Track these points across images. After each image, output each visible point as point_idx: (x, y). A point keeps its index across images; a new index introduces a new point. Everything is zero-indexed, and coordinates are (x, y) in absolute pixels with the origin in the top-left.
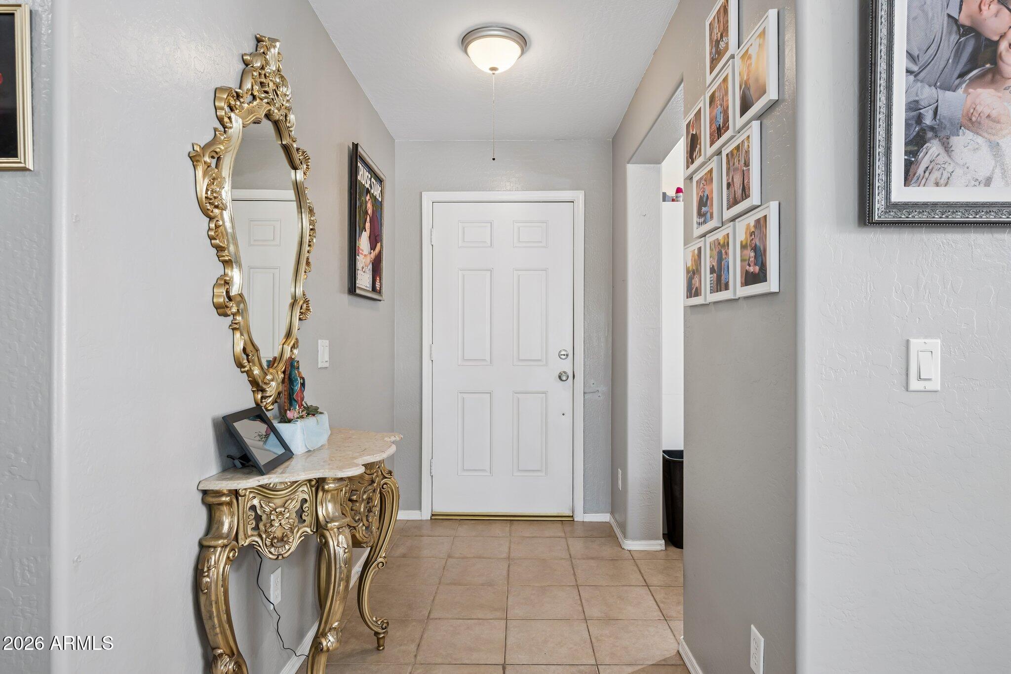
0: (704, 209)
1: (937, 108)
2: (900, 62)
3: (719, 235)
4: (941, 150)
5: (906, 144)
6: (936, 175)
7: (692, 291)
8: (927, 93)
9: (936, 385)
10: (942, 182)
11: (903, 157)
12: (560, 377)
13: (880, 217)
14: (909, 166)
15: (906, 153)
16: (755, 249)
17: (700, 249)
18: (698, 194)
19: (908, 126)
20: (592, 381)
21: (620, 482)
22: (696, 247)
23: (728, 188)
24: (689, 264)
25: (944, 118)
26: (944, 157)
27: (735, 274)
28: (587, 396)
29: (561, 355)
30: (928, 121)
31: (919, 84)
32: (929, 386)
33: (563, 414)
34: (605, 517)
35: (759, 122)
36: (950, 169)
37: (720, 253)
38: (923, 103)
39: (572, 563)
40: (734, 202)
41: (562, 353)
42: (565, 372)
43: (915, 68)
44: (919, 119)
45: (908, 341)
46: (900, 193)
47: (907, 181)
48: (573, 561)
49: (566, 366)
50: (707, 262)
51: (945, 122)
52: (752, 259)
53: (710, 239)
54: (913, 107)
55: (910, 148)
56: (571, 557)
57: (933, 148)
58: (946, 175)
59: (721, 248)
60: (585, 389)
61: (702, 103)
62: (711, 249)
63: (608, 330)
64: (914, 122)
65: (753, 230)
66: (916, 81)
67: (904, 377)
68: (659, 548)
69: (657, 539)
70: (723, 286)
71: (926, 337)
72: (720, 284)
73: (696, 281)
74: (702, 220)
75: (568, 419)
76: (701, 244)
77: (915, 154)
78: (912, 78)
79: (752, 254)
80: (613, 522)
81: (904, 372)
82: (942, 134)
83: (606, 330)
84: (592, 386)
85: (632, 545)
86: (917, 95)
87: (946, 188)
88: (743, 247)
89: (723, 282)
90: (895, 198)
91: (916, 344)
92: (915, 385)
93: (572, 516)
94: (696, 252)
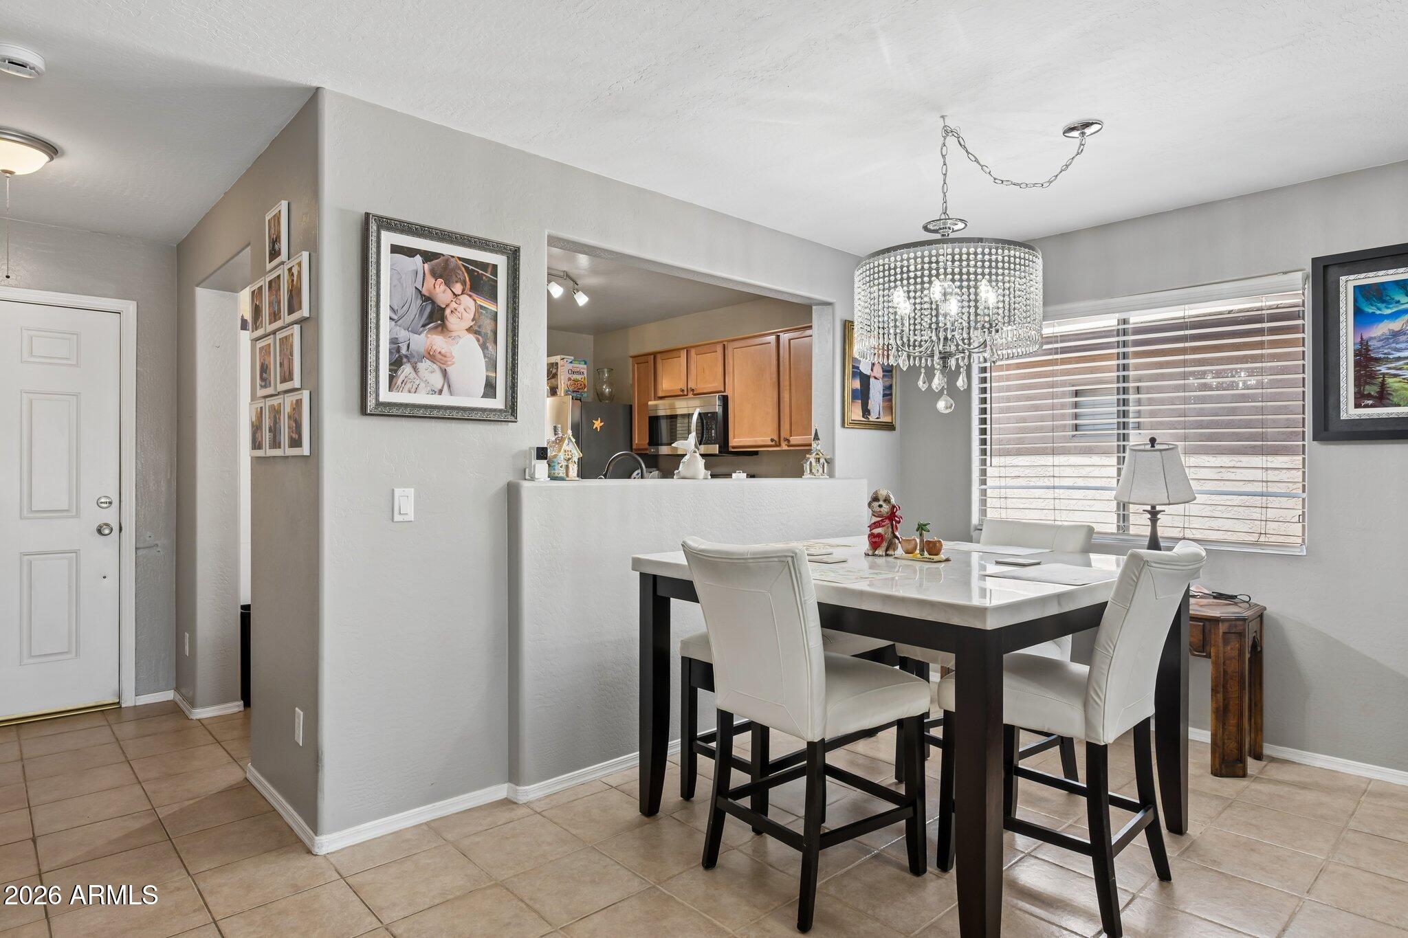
0: (264, 375)
1: (409, 345)
2: (385, 313)
3: (275, 401)
4: (412, 371)
5: (389, 365)
6: (408, 386)
7: (256, 445)
8: (403, 334)
9: (411, 517)
10: (413, 390)
11: (388, 373)
12: (99, 531)
13: (371, 411)
14: (391, 378)
15: (390, 370)
16: (296, 421)
17: (261, 408)
18: (260, 361)
19: (391, 353)
20: (149, 534)
21: (187, 648)
22: (259, 406)
23: (280, 367)
24: (254, 419)
25: (414, 350)
26: (413, 375)
27: (285, 438)
28: (141, 552)
29: (102, 503)
30: (404, 351)
31: (398, 328)
32: (406, 518)
33: (105, 577)
34: (168, 695)
35: (299, 326)
36: (417, 382)
37: (275, 417)
38: (401, 340)
39: (120, 745)
40: (284, 380)
41: (103, 500)
42: (107, 525)
43: (395, 317)
44: (398, 350)
45: (393, 490)
46: (386, 396)
47: (390, 389)
48: (121, 743)
49: (110, 516)
50: (267, 423)
51: (415, 354)
52: (294, 428)
53: (270, 402)
54: (394, 341)
55: (392, 367)
56: (118, 740)
57: (406, 369)
58: (415, 386)
59: (276, 412)
60: (138, 544)
61: (263, 282)
62: (270, 412)
63: (171, 471)
64: (395, 351)
65: (294, 406)
66: (396, 325)
67: (391, 513)
68: (236, 710)
69: (235, 700)
70: (277, 445)
71: (405, 487)
72: (275, 444)
73: (258, 435)
74: (263, 384)
75: (112, 582)
76: (262, 405)
77: (396, 371)
78: (393, 323)
79: (294, 425)
80: (178, 698)
81: (391, 510)
82: (413, 360)
83: (169, 470)
84: (148, 539)
85: (202, 713)
86: (397, 334)
87: (416, 395)
88: (289, 417)
89: (277, 441)
90: (382, 399)
91: (398, 492)
92: (397, 518)
93: (119, 703)
94: (259, 409)
